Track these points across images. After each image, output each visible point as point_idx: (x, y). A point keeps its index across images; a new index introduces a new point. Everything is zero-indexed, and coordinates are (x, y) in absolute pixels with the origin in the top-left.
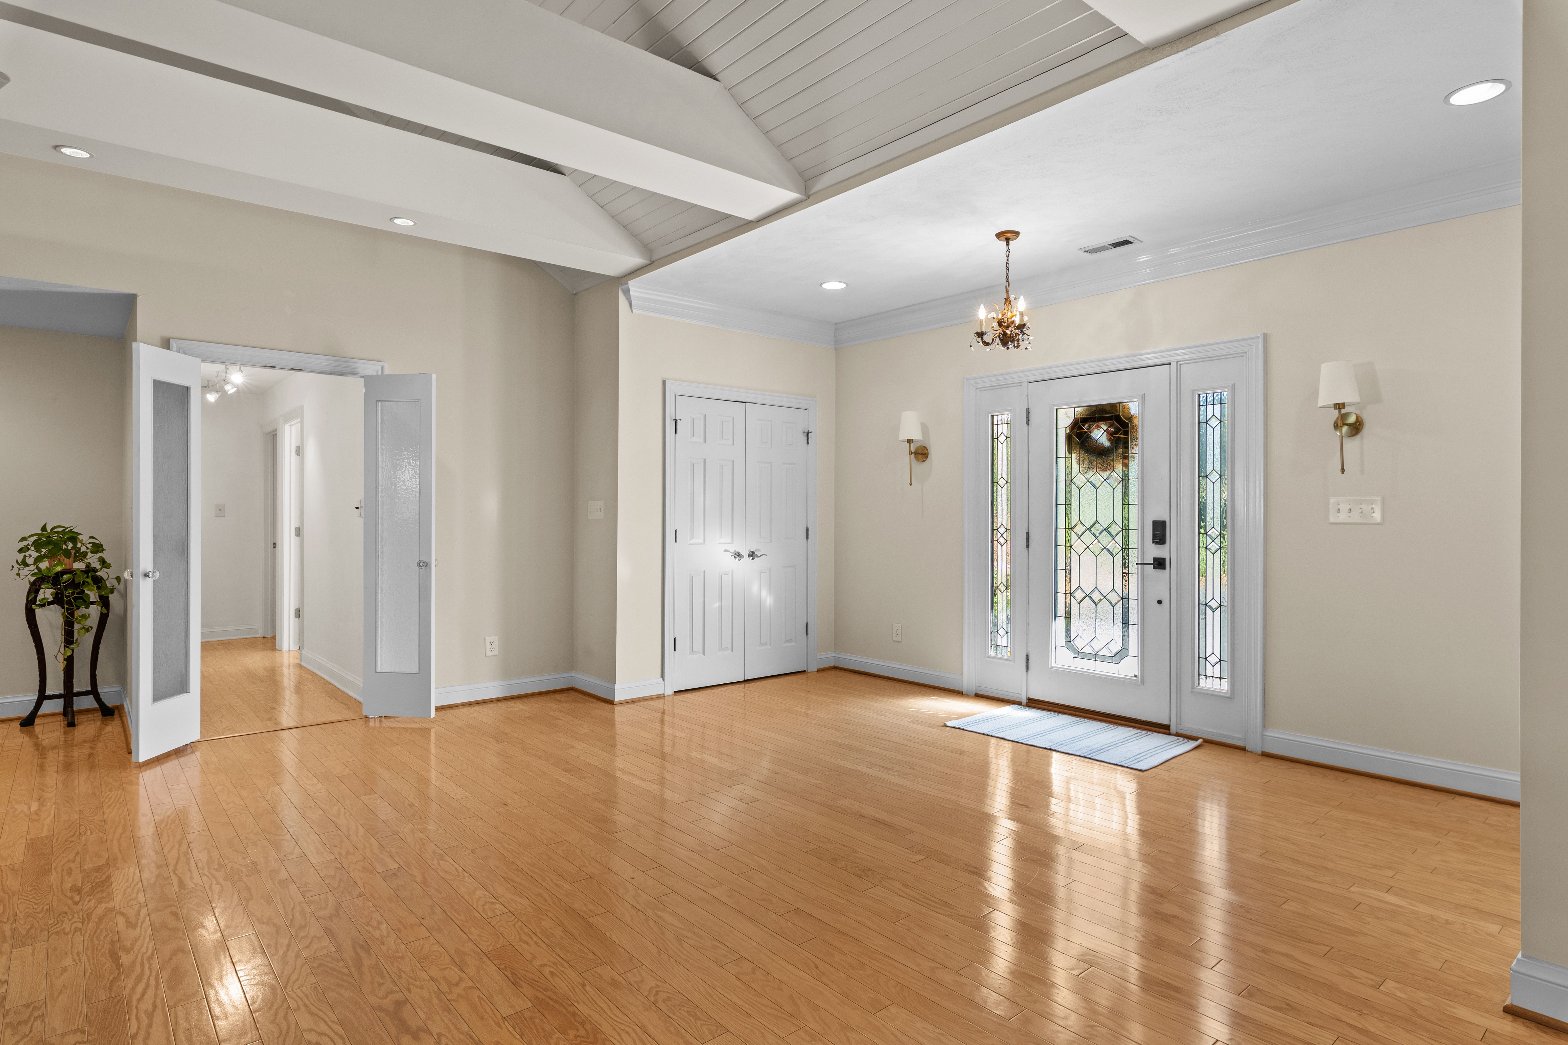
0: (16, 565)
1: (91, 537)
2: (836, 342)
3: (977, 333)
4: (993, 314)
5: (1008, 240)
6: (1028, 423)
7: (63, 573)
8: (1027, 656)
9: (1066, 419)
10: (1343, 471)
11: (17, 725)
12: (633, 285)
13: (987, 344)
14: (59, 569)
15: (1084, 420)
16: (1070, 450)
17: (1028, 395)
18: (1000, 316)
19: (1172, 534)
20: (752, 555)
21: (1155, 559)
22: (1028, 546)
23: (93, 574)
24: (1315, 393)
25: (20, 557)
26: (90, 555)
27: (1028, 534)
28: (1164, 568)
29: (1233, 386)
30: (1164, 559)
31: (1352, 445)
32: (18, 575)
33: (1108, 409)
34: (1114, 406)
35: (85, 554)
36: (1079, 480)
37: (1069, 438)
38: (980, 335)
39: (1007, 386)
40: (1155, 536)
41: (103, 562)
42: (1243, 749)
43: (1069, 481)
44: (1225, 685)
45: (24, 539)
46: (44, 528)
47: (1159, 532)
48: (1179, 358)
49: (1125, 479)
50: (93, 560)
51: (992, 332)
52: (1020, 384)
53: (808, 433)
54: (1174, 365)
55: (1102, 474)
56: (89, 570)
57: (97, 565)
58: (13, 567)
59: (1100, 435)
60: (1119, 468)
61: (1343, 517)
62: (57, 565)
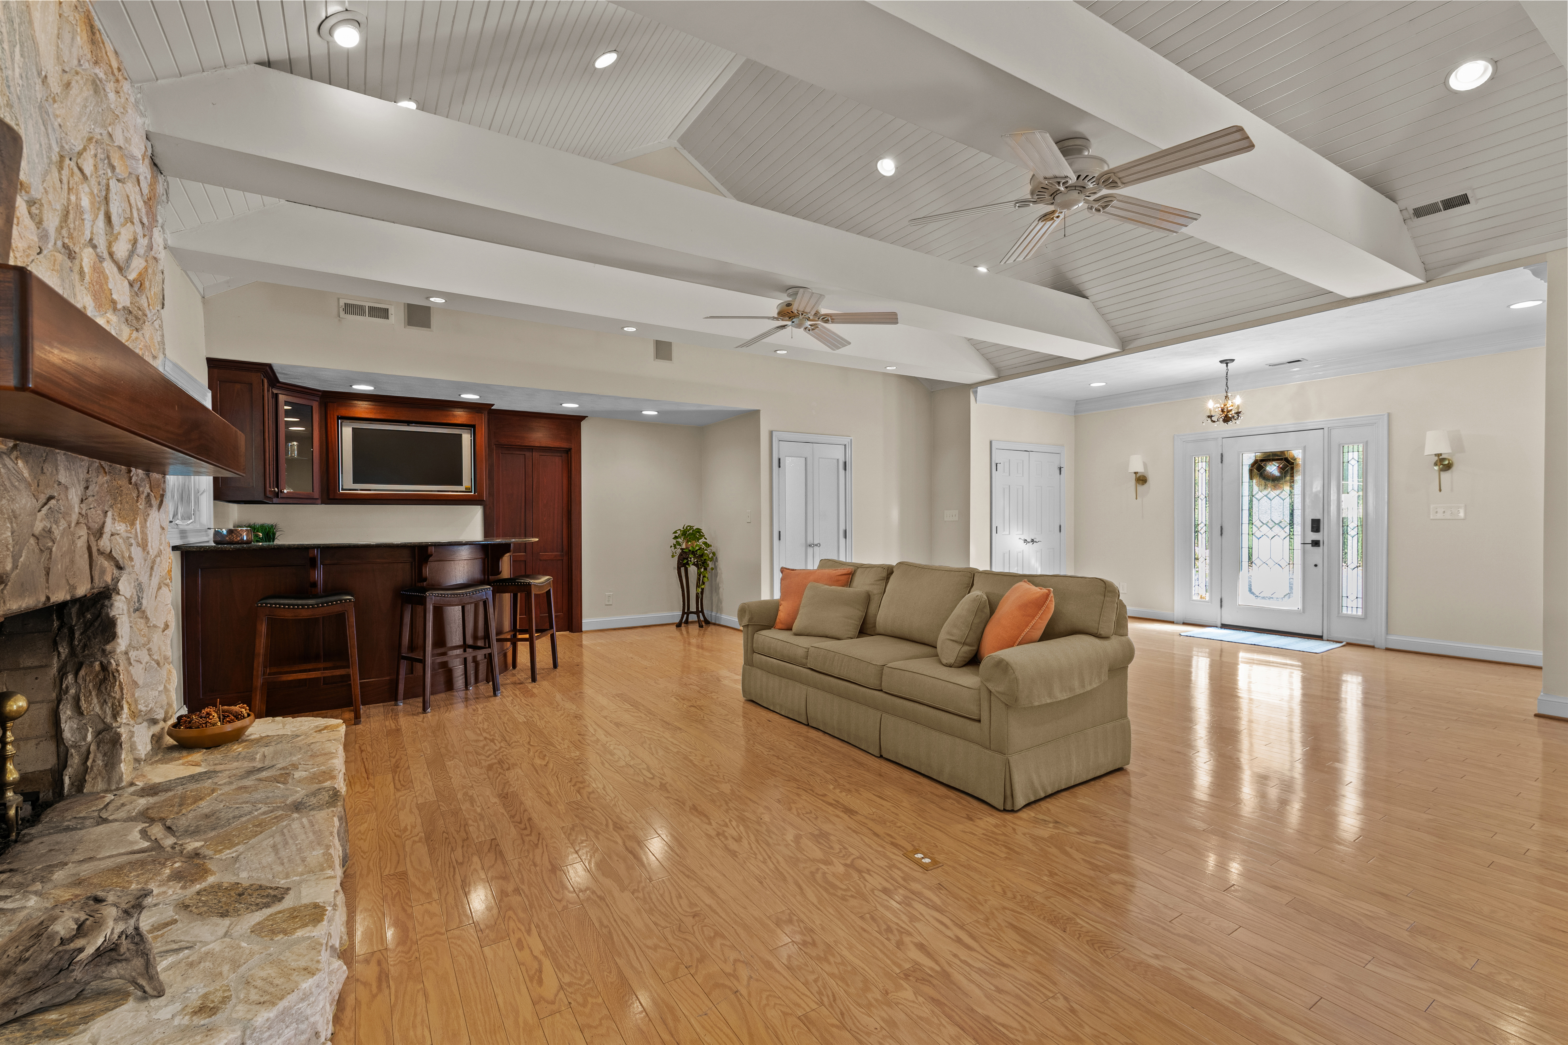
2: (1075, 412)
3: (1209, 417)
4: (1218, 405)
5: (1227, 364)
6: (1222, 462)
8: (1221, 599)
9: (1249, 459)
10: (1440, 490)
11: (674, 627)
12: (980, 389)
13: (1214, 422)
15: (1262, 461)
16: (1251, 478)
17: (1222, 446)
18: (1222, 406)
19: (1324, 526)
20: (1033, 541)
21: (1312, 541)
22: (1221, 534)
24: (1422, 447)
25: (675, 541)
27: (1221, 527)
28: (1319, 546)
29: (1367, 442)
30: (1319, 541)
31: (1445, 476)
32: (673, 551)
33: (1279, 454)
34: (1282, 452)
36: (1260, 495)
37: (1251, 471)
38: (1210, 417)
39: (1206, 440)
40: (1312, 527)
41: (705, 543)
42: (1373, 647)
43: (1252, 496)
44: (1360, 612)
45: (675, 532)
46: (684, 526)
47: (1316, 526)
48: (1329, 426)
49: (1291, 494)
51: (1217, 414)
52: (1216, 439)
53: (1060, 469)
54: (1326, 429)
55: (1275, 491)
58: (671, 547)
59: (1273, 469)
60: (1287, 488)
61: (1440, 516)
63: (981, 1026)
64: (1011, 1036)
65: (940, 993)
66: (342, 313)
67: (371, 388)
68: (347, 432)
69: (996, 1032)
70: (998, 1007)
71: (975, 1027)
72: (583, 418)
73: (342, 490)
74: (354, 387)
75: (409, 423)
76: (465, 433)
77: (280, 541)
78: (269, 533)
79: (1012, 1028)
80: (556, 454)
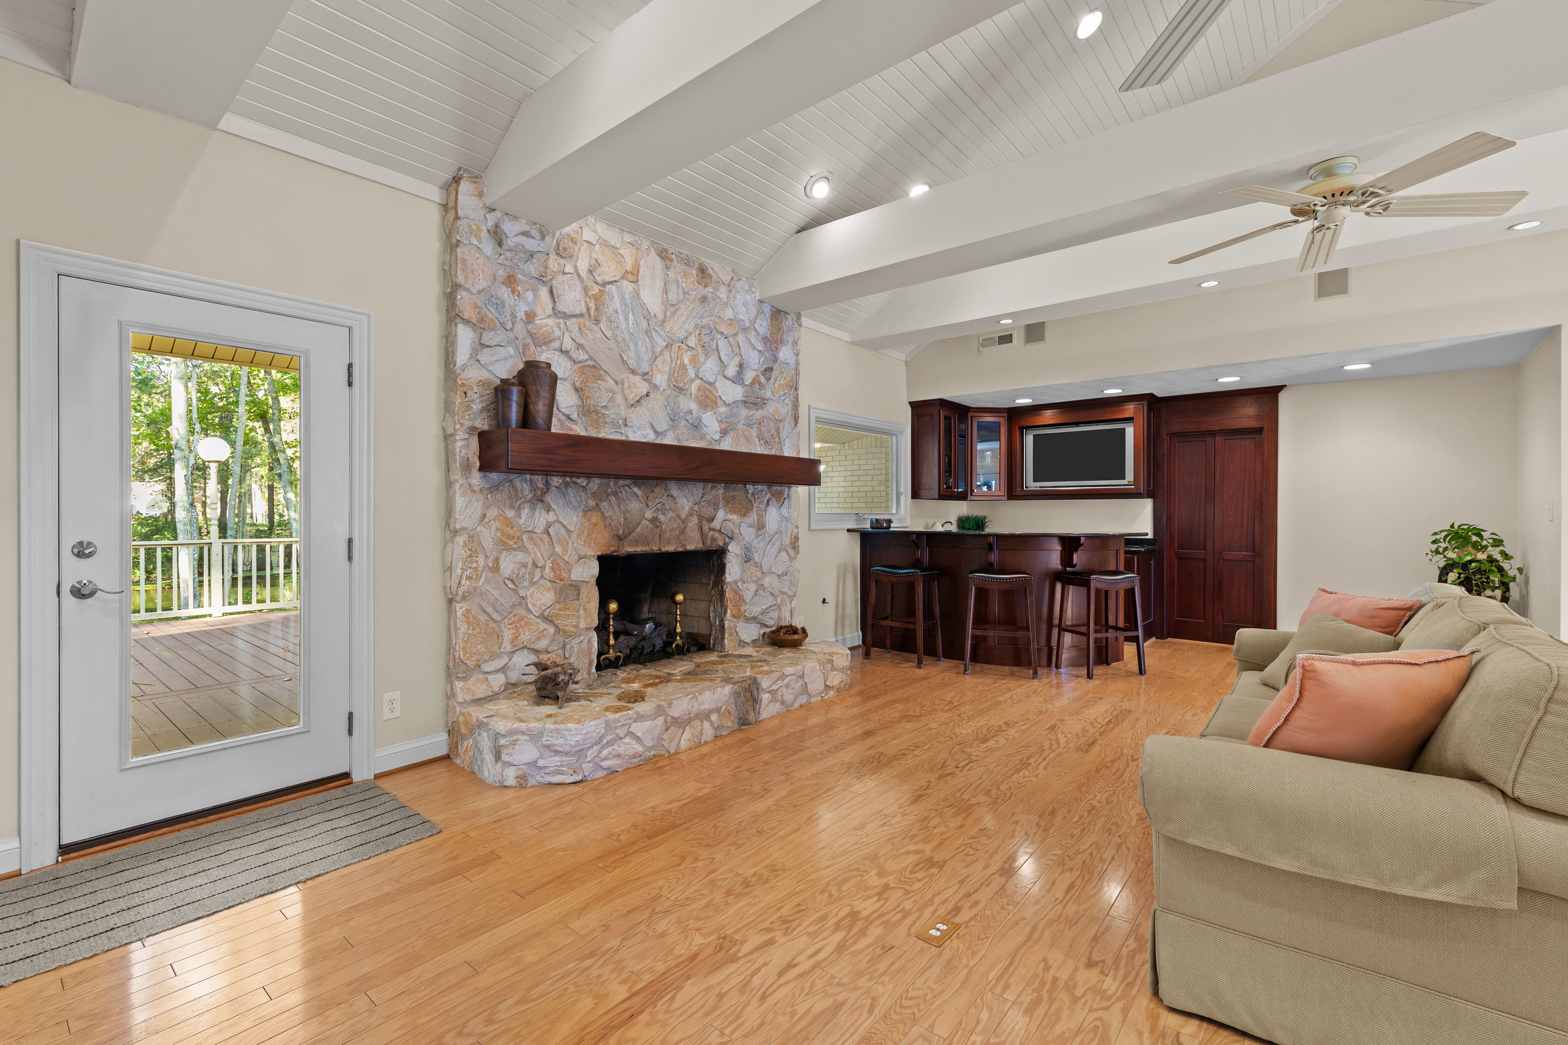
0: (1430, 553)
1: (1492, 534)
7: (1471, 562)
14: (1468, 558)
23: (1496, 563)
25: (1434, 547)
26: (1490, 548)
32: (1431, 560)
35: (1486, 547)
41: (1505, 554)
45: (1435, 534)
46: (1452, 526)
50: (1495, 553)
56: (1491, 560)
57: (1498, 557)
58: (1427, 554)
62: (1466, 555)
63: (669, 984)
64: (661, 1003)
65: (707, 958)
66: (981, 347)
67: (1030, 401)
68: (1029, 440)
69: (664, 993)
70: (697, 994)
71: (667, 980)
72: (1280, 388)
73: (1026, 487)
74: (1017, 401)
75: (1077, 424)
76: (1128, 426)
77: (989, 530)
78: (980, 523)
79: (671, 1004)
80: (1248, 436)
